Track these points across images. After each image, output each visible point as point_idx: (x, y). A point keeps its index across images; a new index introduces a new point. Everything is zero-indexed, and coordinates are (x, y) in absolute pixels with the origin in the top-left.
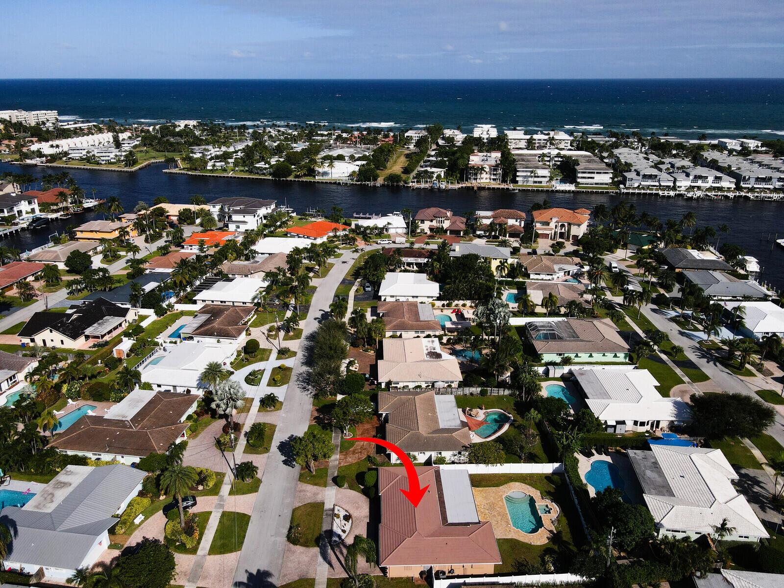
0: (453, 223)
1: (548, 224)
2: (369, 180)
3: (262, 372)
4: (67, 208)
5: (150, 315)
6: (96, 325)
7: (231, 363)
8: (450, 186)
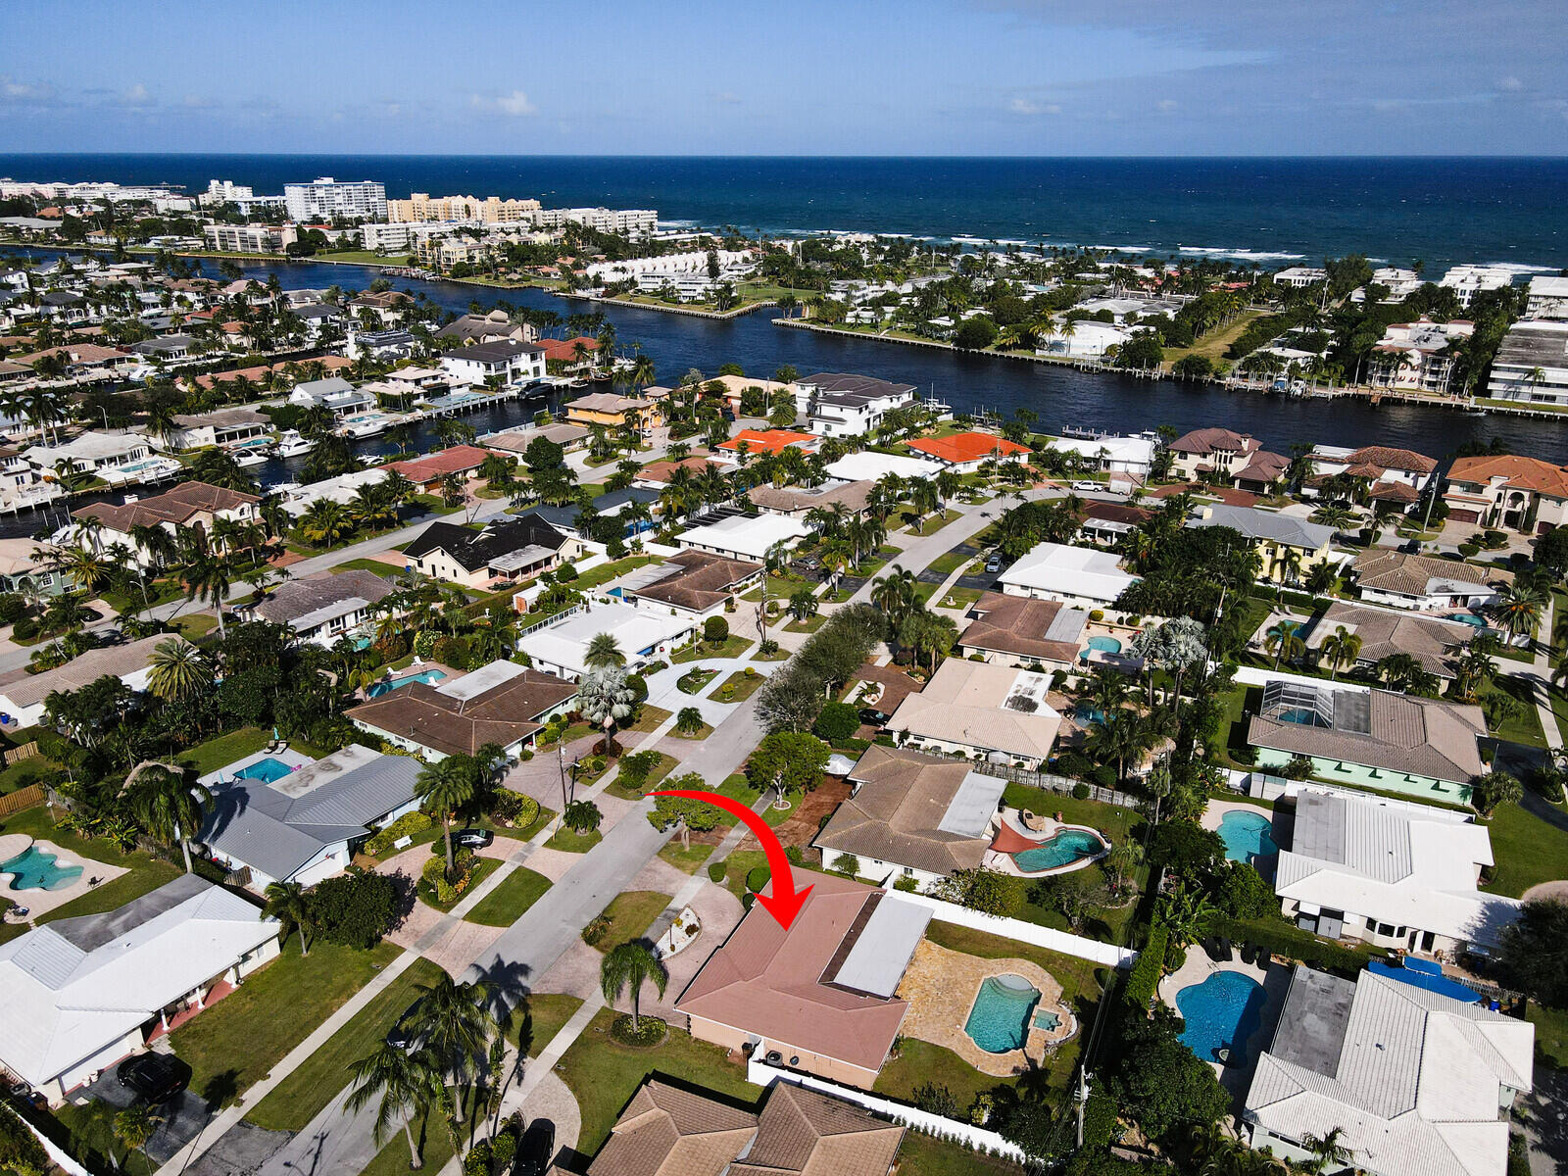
0: (1253, 464)
1: (1479, 489)
2: (1140, 366)
3: (711, 674)
4: (586, 371)
5: (600, 553)
6: (509, 555)
7: (673, 651)
8: (1317, 391)
